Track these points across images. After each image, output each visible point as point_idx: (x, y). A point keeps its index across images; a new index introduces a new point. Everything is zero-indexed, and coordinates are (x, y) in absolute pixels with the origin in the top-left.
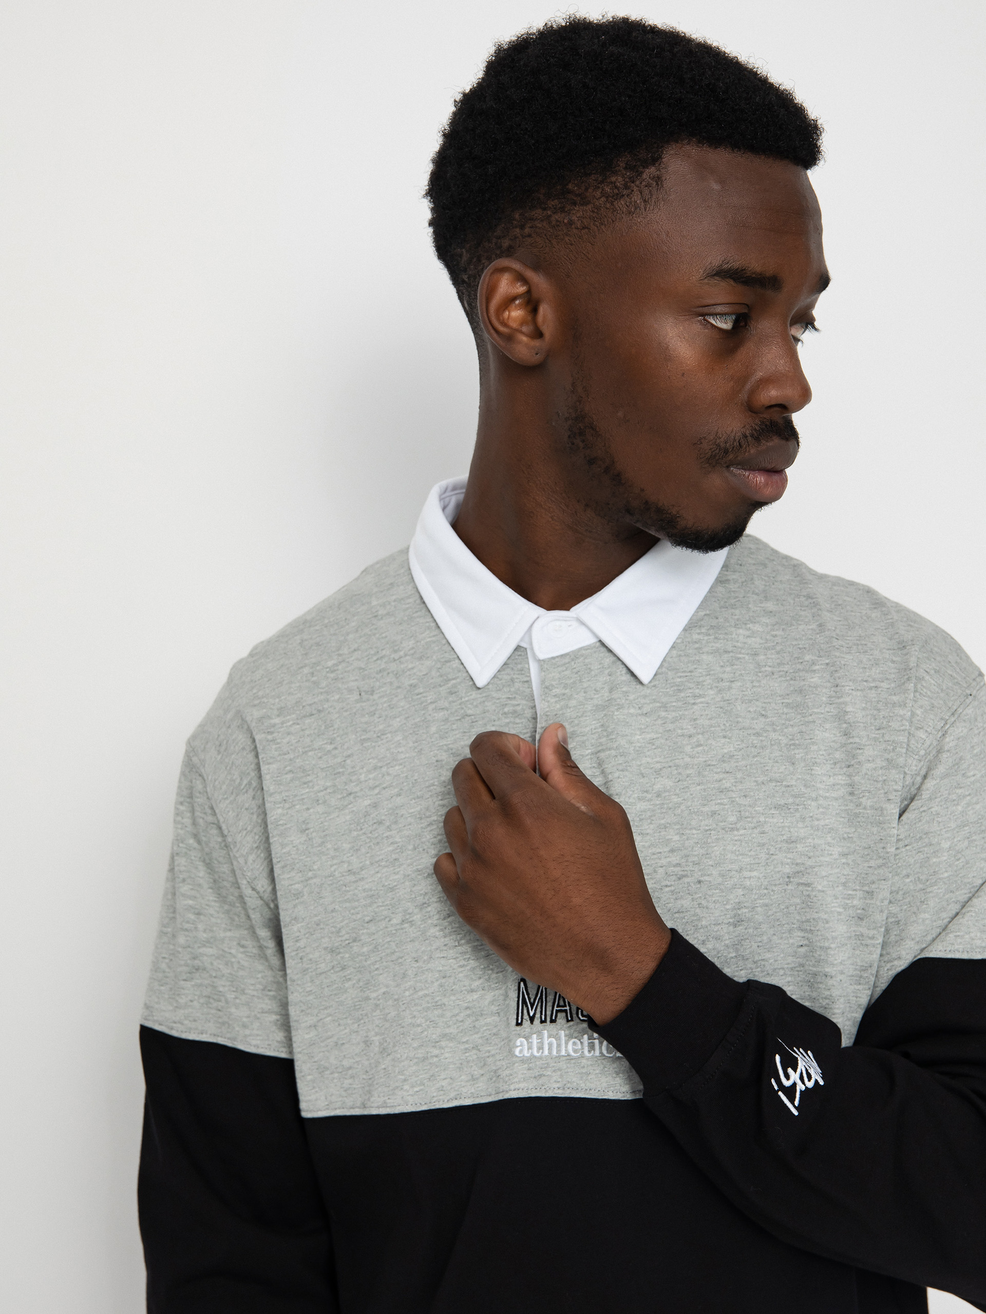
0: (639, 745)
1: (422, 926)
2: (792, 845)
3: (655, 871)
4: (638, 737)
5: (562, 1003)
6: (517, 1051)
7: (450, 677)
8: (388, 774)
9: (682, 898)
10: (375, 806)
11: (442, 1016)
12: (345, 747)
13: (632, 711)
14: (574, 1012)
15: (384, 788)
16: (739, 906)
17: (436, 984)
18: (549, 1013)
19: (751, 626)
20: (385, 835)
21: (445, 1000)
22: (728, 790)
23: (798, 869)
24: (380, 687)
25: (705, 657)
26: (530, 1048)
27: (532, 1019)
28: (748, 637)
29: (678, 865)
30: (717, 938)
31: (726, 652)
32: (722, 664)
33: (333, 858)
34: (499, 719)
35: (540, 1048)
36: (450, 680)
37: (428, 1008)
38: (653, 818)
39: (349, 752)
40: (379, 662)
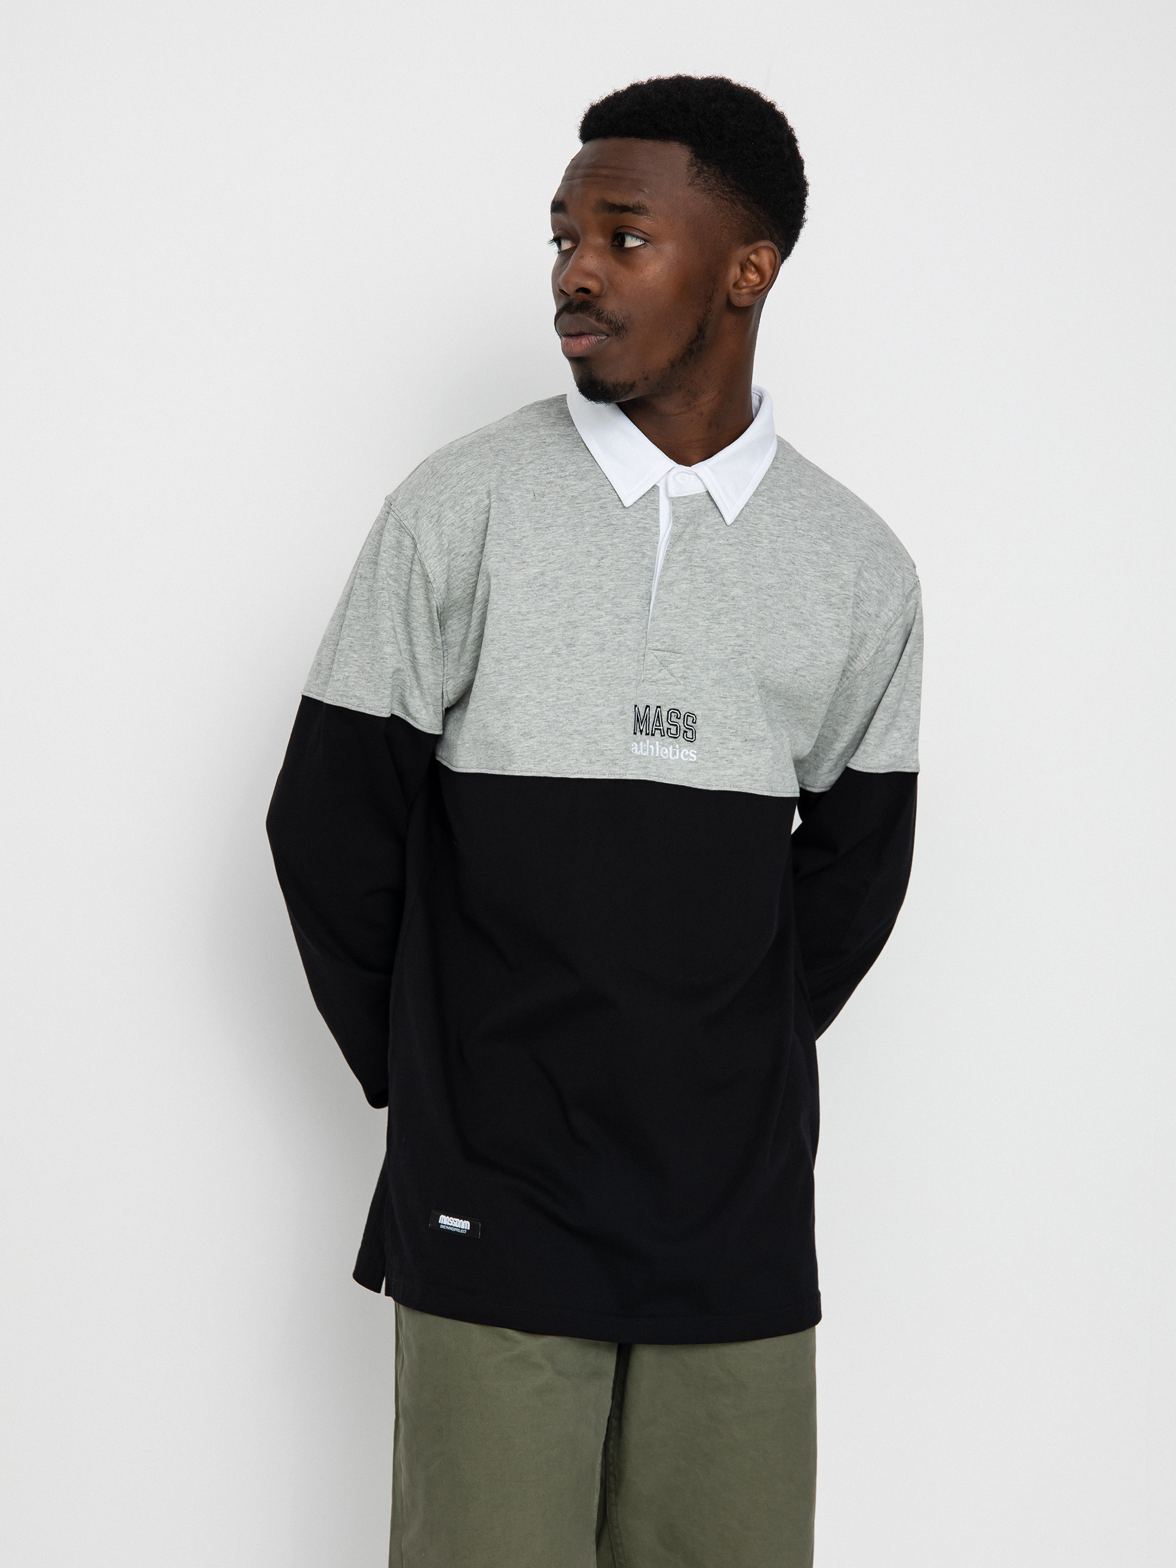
0: (724, 564)
3: (726, 648)
4: (724, 559)
5: (658, 724)
6: (630, 750)
7: (602, 496)
8: (553, 554)
9: (741, 667)
10: (542, 574)
11: (577, 718)
12: (522, 530)
13: (721, 542)
14: (665, 731)
15: (550, 563)
17: (574, 698)
18: (650, 729)
20: (548, 594)
21: (579, 709)
24: (549, 493)
25: (765, 516)
26: (639, 750)
27: (641, 731)
29: (741, 646)
31: (778, 516)
32: (774, 524)
33: (510, 600)
34: (634, 530)
35: (644, 750)
36: (601, 498)
37: (568, 712)
38: (728, 613)
39: (525, 534)
40: (549, 475)
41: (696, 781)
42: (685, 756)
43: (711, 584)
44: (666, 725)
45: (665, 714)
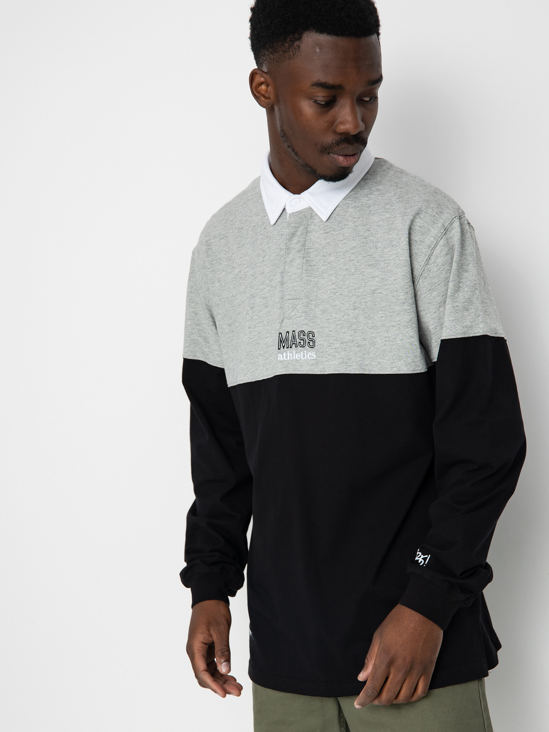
0: (324, 244)
1: (251, 315)
2: (374, 279)
3: (327, 292)
4: (324, 242)
5: (294, 341)
6: (279, 359)
7: (265, 222)
8: (245, 260)
9: (336, 301)
10: (240, 272)
11: (259, 347)
12: (233, 250)
13: (321, 232)
14: (298, 344)
15: (243, 265)
16: (355, 302)
17: (257, 336)
18: (289, 345)
19: (370, 196)
20: (242, 282)
21: (259, 342)
22: (353, 260)
23: (376, 287)
24: (245, 227)
25: (350, 209)
26: (283, 357)
27: (284, 347)
28: (368, 200)
29: (335, 289)
30: (348, 315)
31: (358, 207)
32: (356, 212)
33: (228, 291)
34: (277, 237)
35: (287, 357)
36: (265, 223)
37: (255, 345)
38: (327, 272)
39: (234, 252)
40: (246, 217)
41: (316, 370)
42: (310, 357)
43: (318, 257)
44: (298, 341)
45: (297, 334)
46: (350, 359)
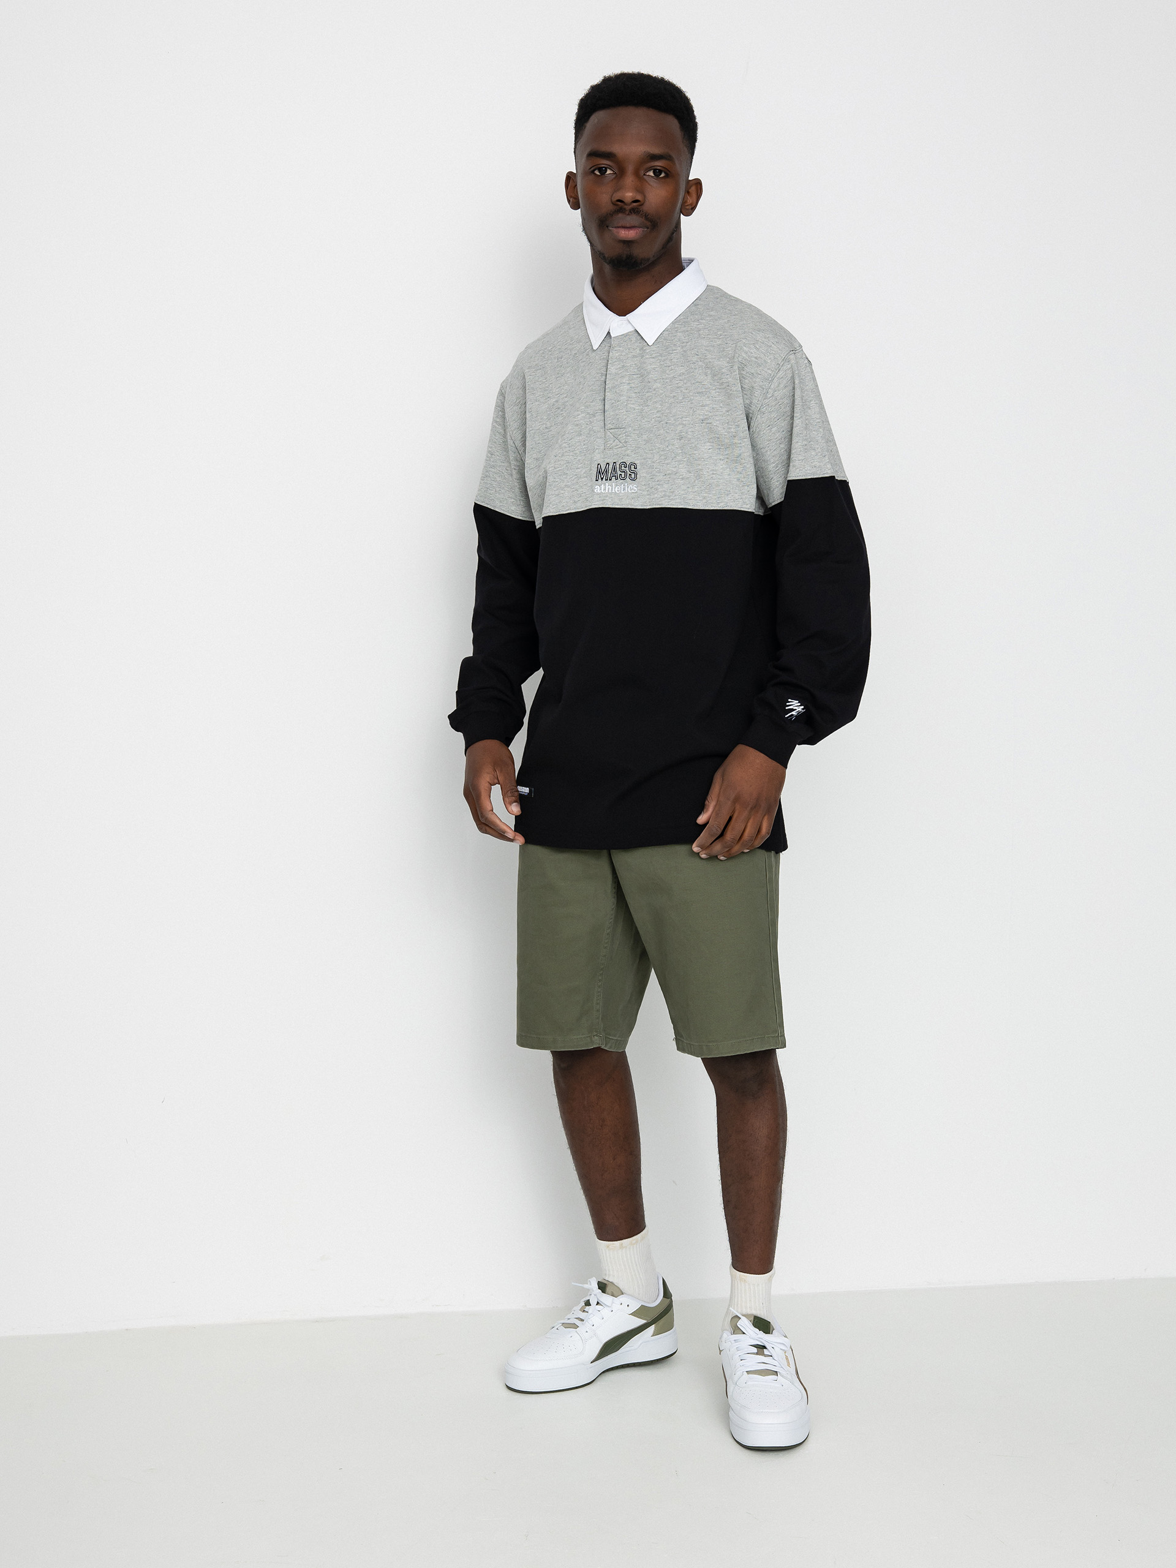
0: (649, 370)
4: (649, 367)
5: (614, 473)
6: (595, 491)
7: (586, 347)
8: (563, 389)
9: (660, 430)
10: (557, 401)
11: (566, 478)
13: (647, 356)
14: (618, 476)
15: (561, 395)
16: (681, 432)
18: (609, 477)
19: (701, 321)
20: (560, 413)
21: (568, 472)
22: (680, 387)
23: (706, 417)
24: (564, 356)
25: (678, 334)
26: (600, 489)
27: (602, 479)
28: (699, 325)
29: (660, 417)
30: (673, 445)
31: (688, 331)
32: (684, 336)
33: (540, 422)
34: (599, 362)
35: (605, 489)
36: (587, 350)
38: (652, 399)
41: (636, 504)
42: (631, 490)
44: (619, 473)
45: (618, 466)
46: (673, 492)
